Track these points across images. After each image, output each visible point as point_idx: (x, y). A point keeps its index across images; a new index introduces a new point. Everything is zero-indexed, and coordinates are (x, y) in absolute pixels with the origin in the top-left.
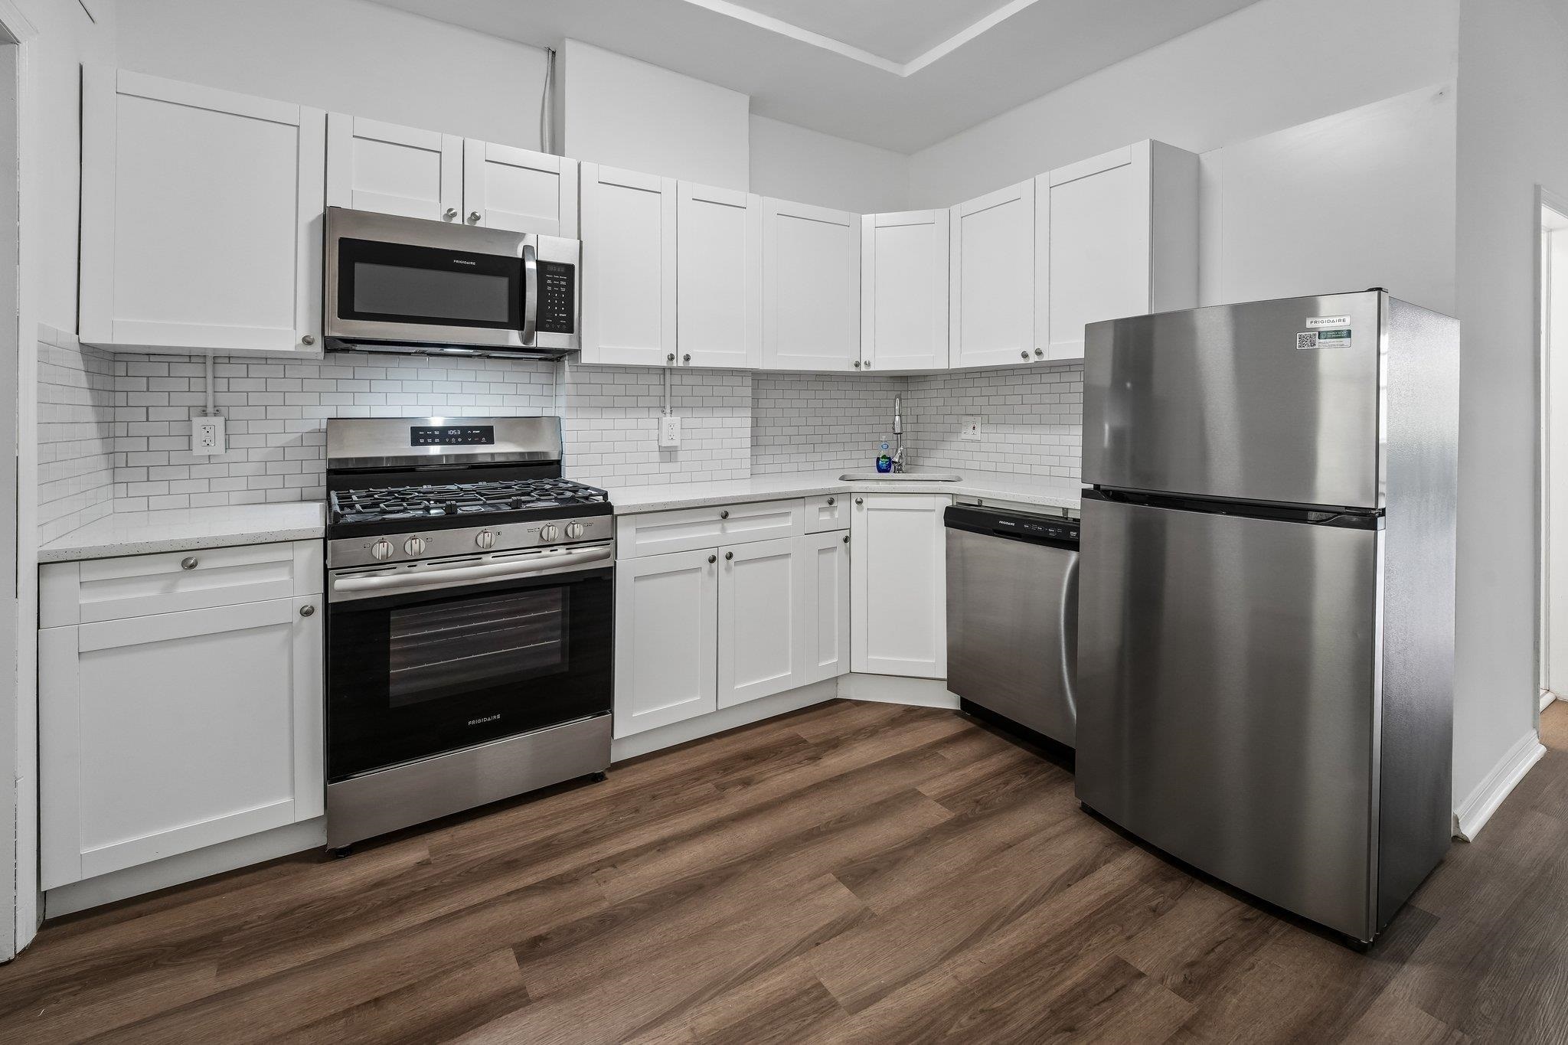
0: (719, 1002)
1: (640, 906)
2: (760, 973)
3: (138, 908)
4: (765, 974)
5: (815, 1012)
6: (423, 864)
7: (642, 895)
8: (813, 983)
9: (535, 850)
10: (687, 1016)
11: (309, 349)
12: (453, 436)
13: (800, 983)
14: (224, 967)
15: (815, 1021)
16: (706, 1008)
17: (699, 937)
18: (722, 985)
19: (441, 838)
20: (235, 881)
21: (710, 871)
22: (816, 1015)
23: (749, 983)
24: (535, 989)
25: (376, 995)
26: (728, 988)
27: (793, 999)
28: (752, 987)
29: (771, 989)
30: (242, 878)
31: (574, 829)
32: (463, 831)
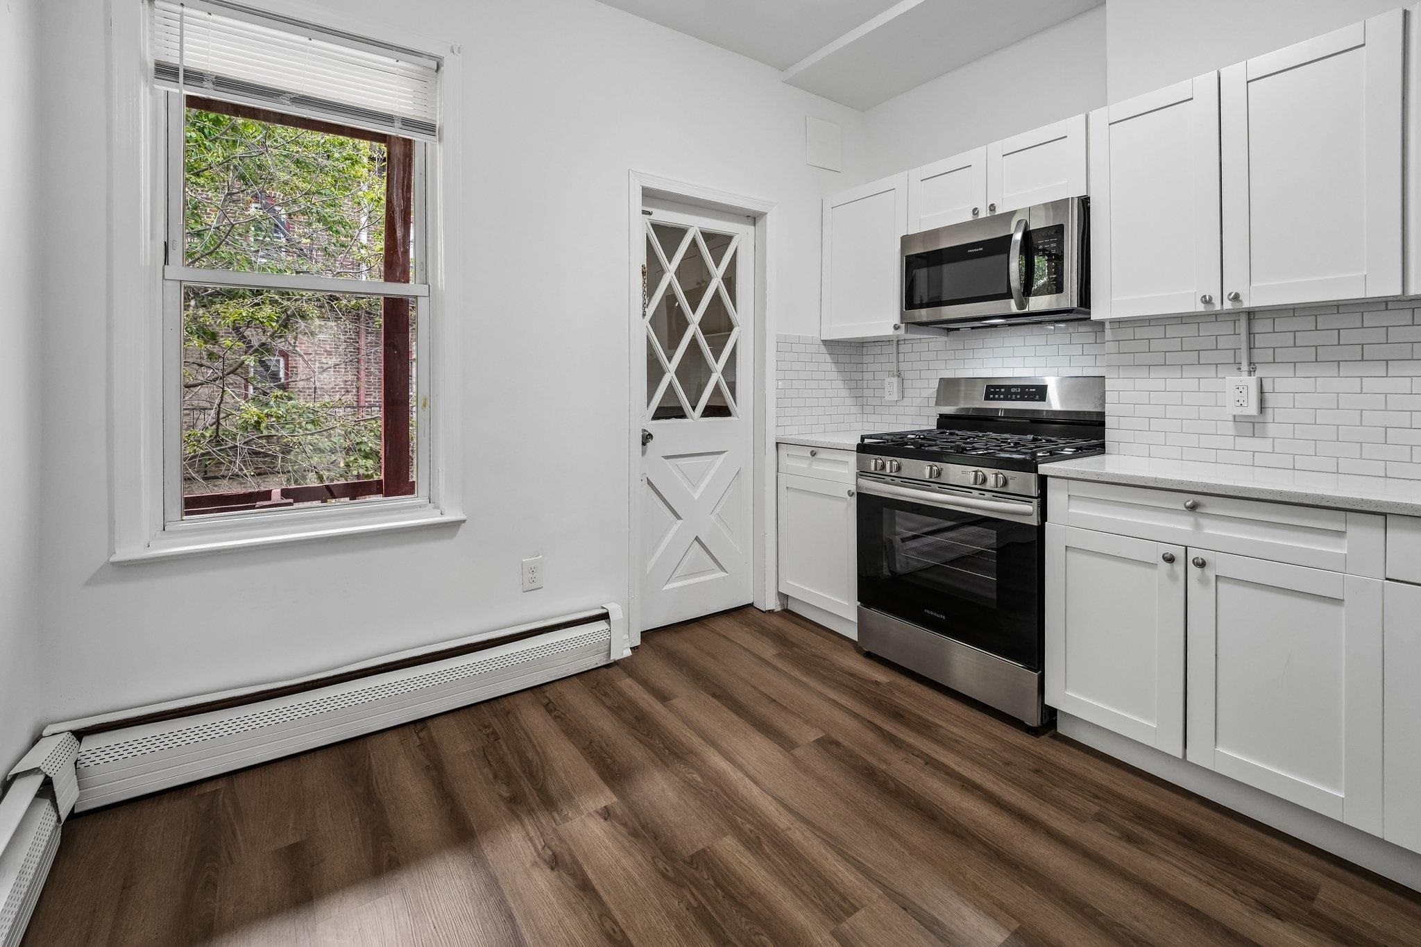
0: (816, 842)
1: (891, 784)
2: (853, 865)
3: (803, 623)
4: (854, 870)
5: (826, 905)
6: (877, 683)
7: (904, 785)
8: (857, 904)
9: (920, 723)
10: (798, 824)
11: (898, 332)
12: (1014, 393)
13: (852, 894)
14: (779, 656)
15: (817, 906)
16: (808, 834)
17: (874, 823)
18: (832, 842)
19: (904, 682)
20: (824, 633)
21: (958, 822)
22: (822, 905)
23: (840, 858)
24: (799, 752)
25: (777, 699)
26: (831, 845)
27: (835, 890)
28: (836, 861)
29: (840, 874)
30: (832, 636)
31: (956, 735)
32: (917, 688)
